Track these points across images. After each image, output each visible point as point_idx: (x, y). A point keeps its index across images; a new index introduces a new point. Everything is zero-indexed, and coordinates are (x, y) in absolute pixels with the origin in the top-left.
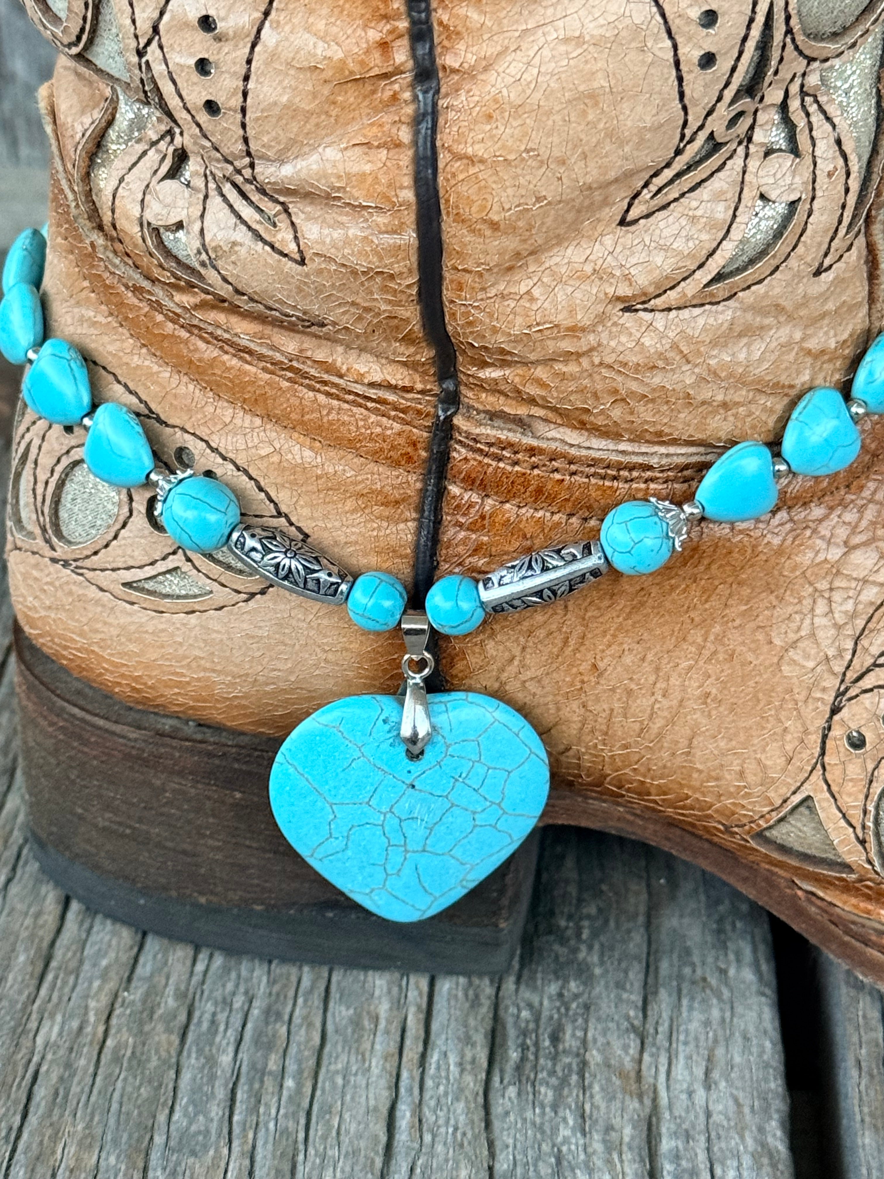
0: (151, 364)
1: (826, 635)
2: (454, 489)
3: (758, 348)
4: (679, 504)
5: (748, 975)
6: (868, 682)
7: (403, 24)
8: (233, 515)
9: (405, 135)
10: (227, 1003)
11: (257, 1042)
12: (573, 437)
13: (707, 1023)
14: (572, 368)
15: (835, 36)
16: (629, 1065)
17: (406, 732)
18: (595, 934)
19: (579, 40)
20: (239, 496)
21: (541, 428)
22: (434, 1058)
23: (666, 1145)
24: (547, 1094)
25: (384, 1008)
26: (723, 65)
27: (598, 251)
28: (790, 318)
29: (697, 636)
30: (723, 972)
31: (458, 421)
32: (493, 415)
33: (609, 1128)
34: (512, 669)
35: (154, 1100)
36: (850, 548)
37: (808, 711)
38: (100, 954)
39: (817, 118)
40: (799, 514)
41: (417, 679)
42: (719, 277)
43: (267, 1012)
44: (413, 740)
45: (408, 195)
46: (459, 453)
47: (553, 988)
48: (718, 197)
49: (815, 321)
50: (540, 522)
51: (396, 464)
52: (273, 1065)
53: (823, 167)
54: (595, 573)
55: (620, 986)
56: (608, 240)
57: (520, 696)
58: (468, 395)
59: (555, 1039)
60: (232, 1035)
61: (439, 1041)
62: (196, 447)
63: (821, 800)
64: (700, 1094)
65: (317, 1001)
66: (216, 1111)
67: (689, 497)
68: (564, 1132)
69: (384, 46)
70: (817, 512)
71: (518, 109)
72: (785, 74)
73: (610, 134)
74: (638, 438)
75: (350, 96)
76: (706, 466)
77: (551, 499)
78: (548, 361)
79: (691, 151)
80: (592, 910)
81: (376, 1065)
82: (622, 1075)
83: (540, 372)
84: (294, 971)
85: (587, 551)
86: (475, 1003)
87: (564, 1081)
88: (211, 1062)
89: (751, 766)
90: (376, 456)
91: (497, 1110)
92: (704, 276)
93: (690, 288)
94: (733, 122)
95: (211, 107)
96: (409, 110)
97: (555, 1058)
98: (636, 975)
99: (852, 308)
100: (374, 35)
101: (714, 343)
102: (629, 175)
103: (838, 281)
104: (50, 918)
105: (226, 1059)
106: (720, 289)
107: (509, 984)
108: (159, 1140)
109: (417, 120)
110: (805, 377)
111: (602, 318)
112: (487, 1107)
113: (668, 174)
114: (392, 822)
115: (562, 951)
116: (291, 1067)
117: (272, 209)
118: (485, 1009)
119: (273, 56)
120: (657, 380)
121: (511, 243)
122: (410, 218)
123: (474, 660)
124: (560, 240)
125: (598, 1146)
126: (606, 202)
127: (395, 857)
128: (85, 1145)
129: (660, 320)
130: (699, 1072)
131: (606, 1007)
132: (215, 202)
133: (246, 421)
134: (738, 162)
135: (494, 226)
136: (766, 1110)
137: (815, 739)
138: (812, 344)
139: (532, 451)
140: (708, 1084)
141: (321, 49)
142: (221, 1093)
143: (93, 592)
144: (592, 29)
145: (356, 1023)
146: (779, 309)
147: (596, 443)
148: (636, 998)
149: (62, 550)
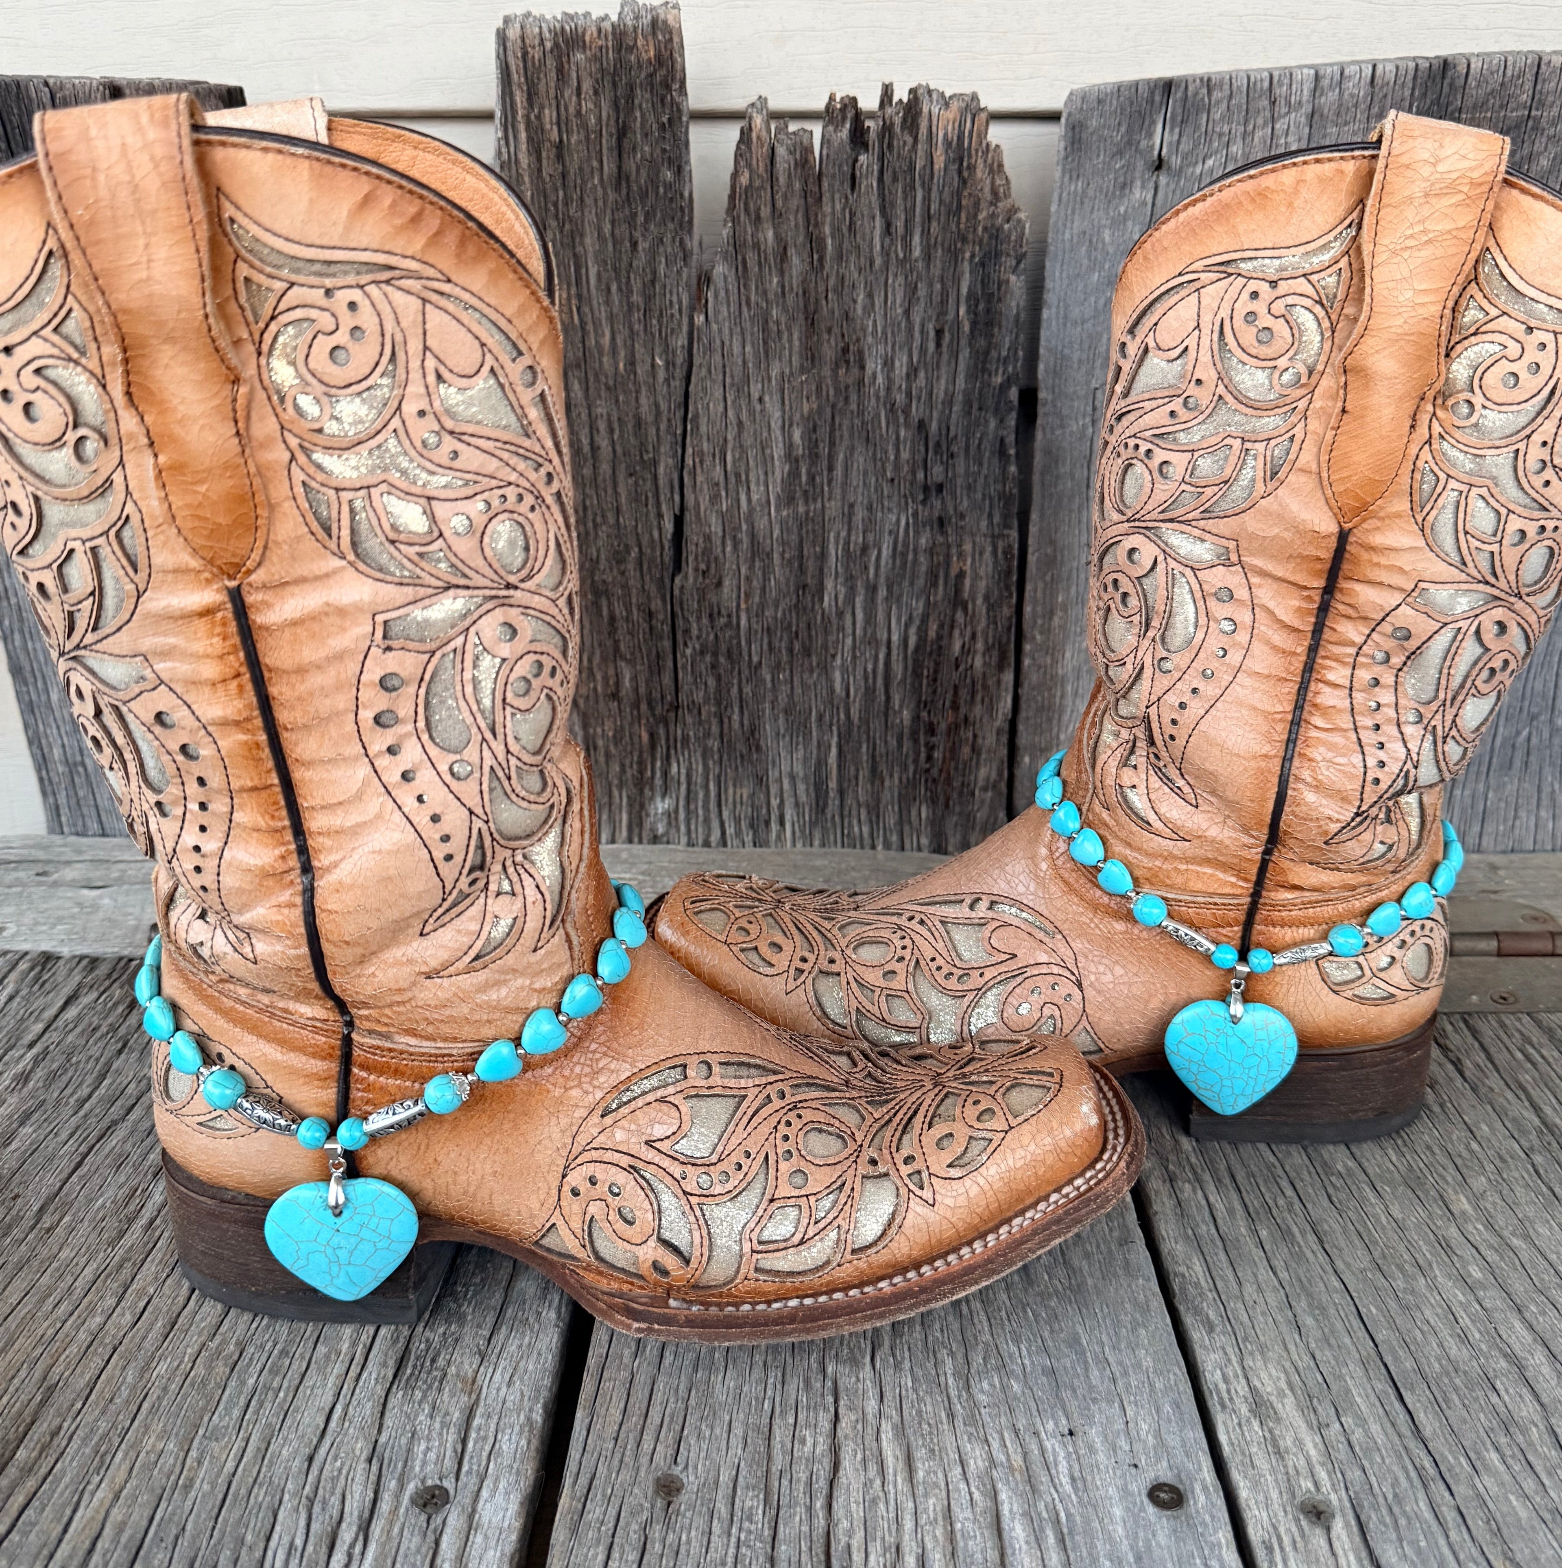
0: (203, 1009)
1: (556, 1136)
2: (355, 1070)
3: (504, 992)
4: (465, 1074)
5: (553, 1315)
6: (579, 1161)
7: (293, 847)
8: (241, 1088)
9: (299, 900)
10: (262, 1347)
11: (271, 1371)
12: (413, 1041)
13: (520, 1347)
14: (402, 1009)
15: (528, 836)
16: (470, 1374)
17: (332, 1203)
18: (474, 1295)
19: (380, 852)
20: (244, 1077)
21: (398, 1038)
22: (365, 1375)
23: (477, 1422)
24: (418, 1394)
25: (345, 1346)
26: (458, 859)
27: (410, 951)
28: (522, 974)
29: (487, 1141)
30: (539, 1314)
31: (354, 1036)
32: (371, 1032)
33: (447, 1414)
34: (393, 1163)
35: (204, 1409)
36: (566, 1089)
37: (550, 1178)
38: (203, 1319)
39: (525, 876)
40: (538, 1072)
41: (338, 1173)
42: (477, 958)
43: (282, 1352)
44: (337, 1206)
45: (303, 930)
46: (356, 1052)
47: (441, 1330)
48: (472, 919)
49: (539, 973)
50: (399, 1087)
51: (324, 1058)
52: (275, 1385)
53: (530, 900)
54: (421, 1114)
55: (479, 1326)
56: (415, 944)
57: (400, 1177)
58: (357, 1022)
59: (433, 1361)
60: (259, 1366)
61: (370, 1364)
62: (226, 1053)
63: (560, 1223)
64: (504, 1389)
65: (311, 1344)
66: (236, 1413)
67: (472, 1071)
68: (422, 1418)
69: (283, 858)
70: (549, 1070)
71: (352, 886)
72: (499, 857)
73: (402, 896)
74: (445, 1040)
75: (270, 882)
76: (480, 1053)
77: (403, 1074)
78: (390, 1006)
79: (450, 899)
80: (478, 1280)
81: (331, 1380)
82: (464, 1381)
83: (387, 1011)
84: (303, 1326)
85: (416, 1103)
86: (395, 1341)
87: (430, 1387)
88: (243, 1383)
89: (524, 1210)
90: (314, 1055)
91: (390, 1405)
92: (467, 959)
93: (461, 965)
94: (473, 882)
95: (204, 888)
96: (300, 888)
97: (429, 1373)
98: (490, 1320)
99: (560, 965)
100: (277, 852)
101: (478, 991)
102: (418, 914)
103: (548, 953)
104: (181, 1300)
105: (251, 1381)
106: (477, 964)
107: (420, 1329)
108: (201, 1432)
109: (304, 891)
110: (534, 1003)
111: (414, 984)
112: (384, 1405)
113: (440, 911)
114: (329, 1251)
115: (453, 1306)
116: (285, 1384)
117: (242, 935)
118: (401, 1344)
119: (230, 864)
120: (448, 1012)
121: (359, 951)
122: (304, 941)
123: (371, 1160)
124: (388, 947)
125: (437, 1425)
126: (408, 926)
127: (335, 1268)
128: (159, 1438)
129: (446, 982)
130: (507, 1377)
131: (467, 1340)
132: (219, 931)
133: (250, 1038)
134: (482, 900)
135: (347, 943)
136: (537, 1399)
137: (555, 1192)
138: (537, 986)
139: (390, 1050)
140: (509, 1385)
141: (252, 862)
142: (242, 1402)
143: (183, 1127)
144: (386, 846)
145: (327, 1357)
146: (514, 971)
147: (426, 1043)
148: (486, 1333)
149: (170, 1105)
